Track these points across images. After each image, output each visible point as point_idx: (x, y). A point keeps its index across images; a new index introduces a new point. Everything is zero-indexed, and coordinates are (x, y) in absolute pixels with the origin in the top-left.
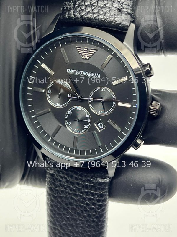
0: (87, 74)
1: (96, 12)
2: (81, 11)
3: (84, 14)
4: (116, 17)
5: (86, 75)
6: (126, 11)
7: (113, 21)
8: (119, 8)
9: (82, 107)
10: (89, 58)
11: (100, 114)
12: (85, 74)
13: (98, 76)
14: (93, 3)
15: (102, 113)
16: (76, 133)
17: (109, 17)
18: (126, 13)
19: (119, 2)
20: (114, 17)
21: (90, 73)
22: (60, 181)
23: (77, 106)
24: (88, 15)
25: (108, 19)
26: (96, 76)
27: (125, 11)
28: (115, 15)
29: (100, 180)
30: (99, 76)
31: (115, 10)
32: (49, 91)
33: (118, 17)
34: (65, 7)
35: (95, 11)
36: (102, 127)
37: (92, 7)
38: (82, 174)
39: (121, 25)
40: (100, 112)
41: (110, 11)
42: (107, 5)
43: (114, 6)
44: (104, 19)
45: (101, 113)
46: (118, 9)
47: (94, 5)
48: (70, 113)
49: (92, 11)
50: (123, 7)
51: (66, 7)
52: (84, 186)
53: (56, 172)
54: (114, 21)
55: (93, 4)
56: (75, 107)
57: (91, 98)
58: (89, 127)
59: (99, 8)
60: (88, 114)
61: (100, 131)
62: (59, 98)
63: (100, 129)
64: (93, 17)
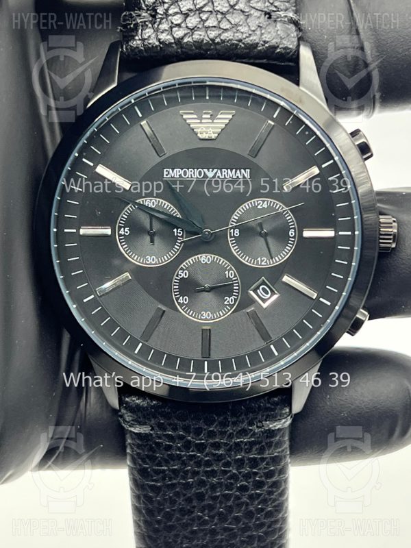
0: (216, 173)
1: (215, 27)
2: (175, 27)
3: (185, 35)
4: (263, 31)
5: (214, 177)
6: (286, 16)
7: (258, 43)
8: (266, 10)
9: (213, 256)
10: (217, 135)
11: (261, 265)
12: (210, 174)
13: (246, 175)
14: (201, 5)
15: (266, 262)
16: (206, 319)
17: (248, 35)
18: (286, 19)
20: (258, 32)
21: (223, 170)
22: (169, 448)
23: (199, 256)
24: (193, 36)
25: (247, 39)
26: (239, 175)
27: (283, 16)
28: (261, 27)
29: (271, 426)
30: (247, 173)
31: (259, 15)
32: (122, 229)
33: (269, 33)
34: (131, 24)
35: (210, 23)
36: (269, 296)
37: (201, 15)
38: (224, 419)
39: (278, 50)
40: (259, 259)
41: (248, 20)
42: (236, 7)
43: (254, 8)
44: (236, 40)
45: (264, 262)
46: (266, 13)
47: (203, 10)
48: (183, 275)
49: (203, 24)
50: (276, 7)
51: (134, 23)
52: (233, 447)
53: (156, 428)
54: (262, 42)
55: (202, 7)
56: (196, 257)
57: (234, 229)
58: (236, 300)
59: (219, 16)
60: (231, 269)
61: (265, 305)
62: (152, 241)
63: (264, 301)
64: (207, 38)
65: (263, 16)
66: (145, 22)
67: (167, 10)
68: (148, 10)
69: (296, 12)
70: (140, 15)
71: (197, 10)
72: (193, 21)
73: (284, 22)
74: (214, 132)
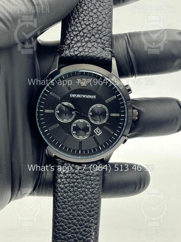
2: (75, 51)
3: (78, 53)
5: (85, 97)
9: (84, 120)
12: (84, 96)
14: (83, 45)
16: (81, 138)
19: (102, 43)
20: (100, 54)
21: (88, 95)
23: (80, 120)
24: (81, 54)
25: (97, 56)
26: (92, 97)
27: (108, 49)
28: (101, 52)
30: (95, 97)
31: (100, 49)
32: (57, 111)
33: (103, 54)
35: (86, 50)
36: (99, 132)
37: (83, 48)
39: (106, 60)
41: (97, 50)
42: (94, 46)
43: (99, 47)
44: (94, 56)
45: (98, 123)
46: (103, 48)
48: (75, 125)
49: (84, 51)
50: (105, 47)
51: (63, 49)
54: (101, 57)
55: (84, 46)
57: (90, 113)
58: (90, 133)
59: (89, 48)
60: (89, 124)
61: (98, 135)
62: (66, 115)
63: (98, 134)
64: (85, 55)
67: (73, 46)
68: (67, 45)
69: (111, 48)
70: (65, 47)
71: (82, 46)
72: (81, 50)
73: (108, 51)
74: (86, 84)
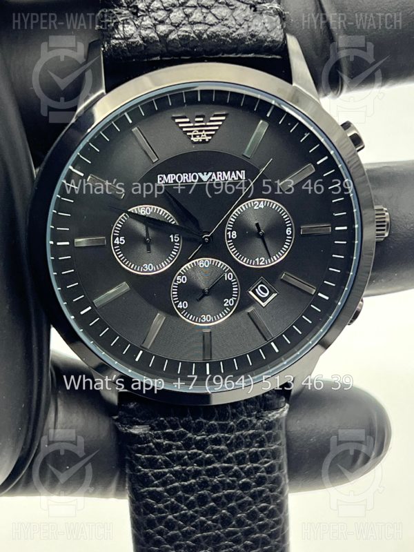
0: (211, 176)
1: (200, 23)
2: (159, 24)
3: (170, 32)
4: (250, 25)
6: (272, 8)
7: (245, 38)
8: (251, 2)
9: (211, 259)
10: (210, 138)
11: (259, 265)
12: (205, 177)
13: (241, 177)
15: (264, 262)
16: (206, 322)
17: (234, 30)
18: (272, 11)
20: (245, 26)
21: (218, 173)
22: (169, 447)
23: (197, 260)
24: (179, 33)
25: (234, 34)
26: (234, 177)
27: (268, 8)
28: (248, 21)
29: (269, 415)
30: (242, 175)
31: (244, 8)
32: (117, 239)
33: (256, 26)
35: (195, 18)
36: (267, 295)
37: (185, 10)
39: (266, 44)
40: (257, 259)
41: (235, 14)
42: (221, 1)
43: (239, 1)
44: (223, 36)
45: (262, 263)
46: (252, 6)
47: (187, 5)
48: (182, 280)
49: (188, 20)
52: (234, 441)
54: (249, 37)
55: (186, 3)
56: (194, 261)
57: (231, 231)
58: (235, 301)
59: (204, 11)
60: (229, 271)
61: (264, 304)
62: (149, 249)
63: (263, 300)
64: (193, 35)
65: (249, 9)
66: (126, 20)
67: (149, 6)
68: (128, 7)
69: (280, 2)
70: (120, 14)
71: (180, 5)
72: (177, 15)
73: (270, 14)
74: (207, 135)
